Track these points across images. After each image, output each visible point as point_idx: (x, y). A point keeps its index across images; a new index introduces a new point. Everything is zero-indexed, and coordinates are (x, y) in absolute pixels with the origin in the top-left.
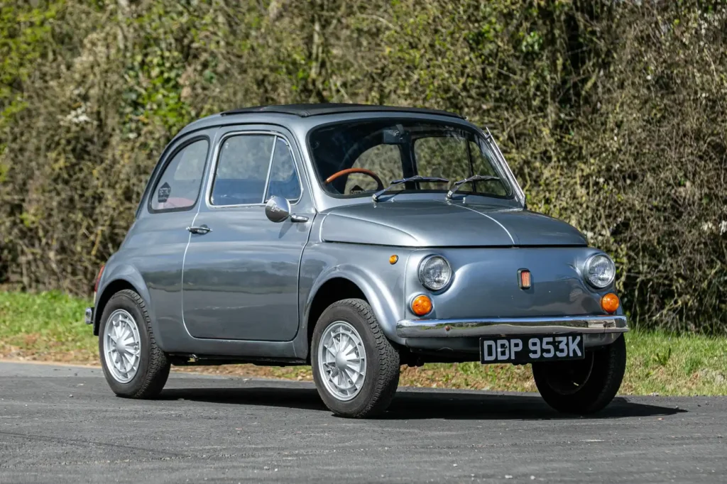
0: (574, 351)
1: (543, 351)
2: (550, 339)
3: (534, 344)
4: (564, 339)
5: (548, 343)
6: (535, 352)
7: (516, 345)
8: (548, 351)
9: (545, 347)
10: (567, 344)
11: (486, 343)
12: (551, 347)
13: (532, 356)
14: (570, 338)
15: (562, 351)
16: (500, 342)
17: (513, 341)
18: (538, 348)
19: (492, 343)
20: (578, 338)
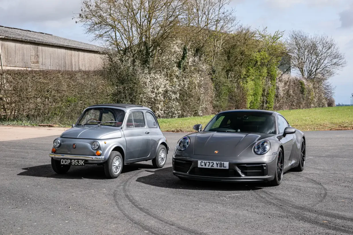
0: (82, 164)
1: (75, 163)
2: (77, 161)
3: (73, 161)
4: (80, 161)
5: (76, 161)
6: (73, 163)
7: (69, 161)
8: (76, 163)
9: (75, 162)
10: (81, 162)
11: (62, 160)
12: (77, 162)
13: (72, 164)
14: (82, 161)
15: (79, 163)
16: (65, 160)
17: (68, 160)
18: (74, 162)
19: (63, 160)
20: (84, 161)
